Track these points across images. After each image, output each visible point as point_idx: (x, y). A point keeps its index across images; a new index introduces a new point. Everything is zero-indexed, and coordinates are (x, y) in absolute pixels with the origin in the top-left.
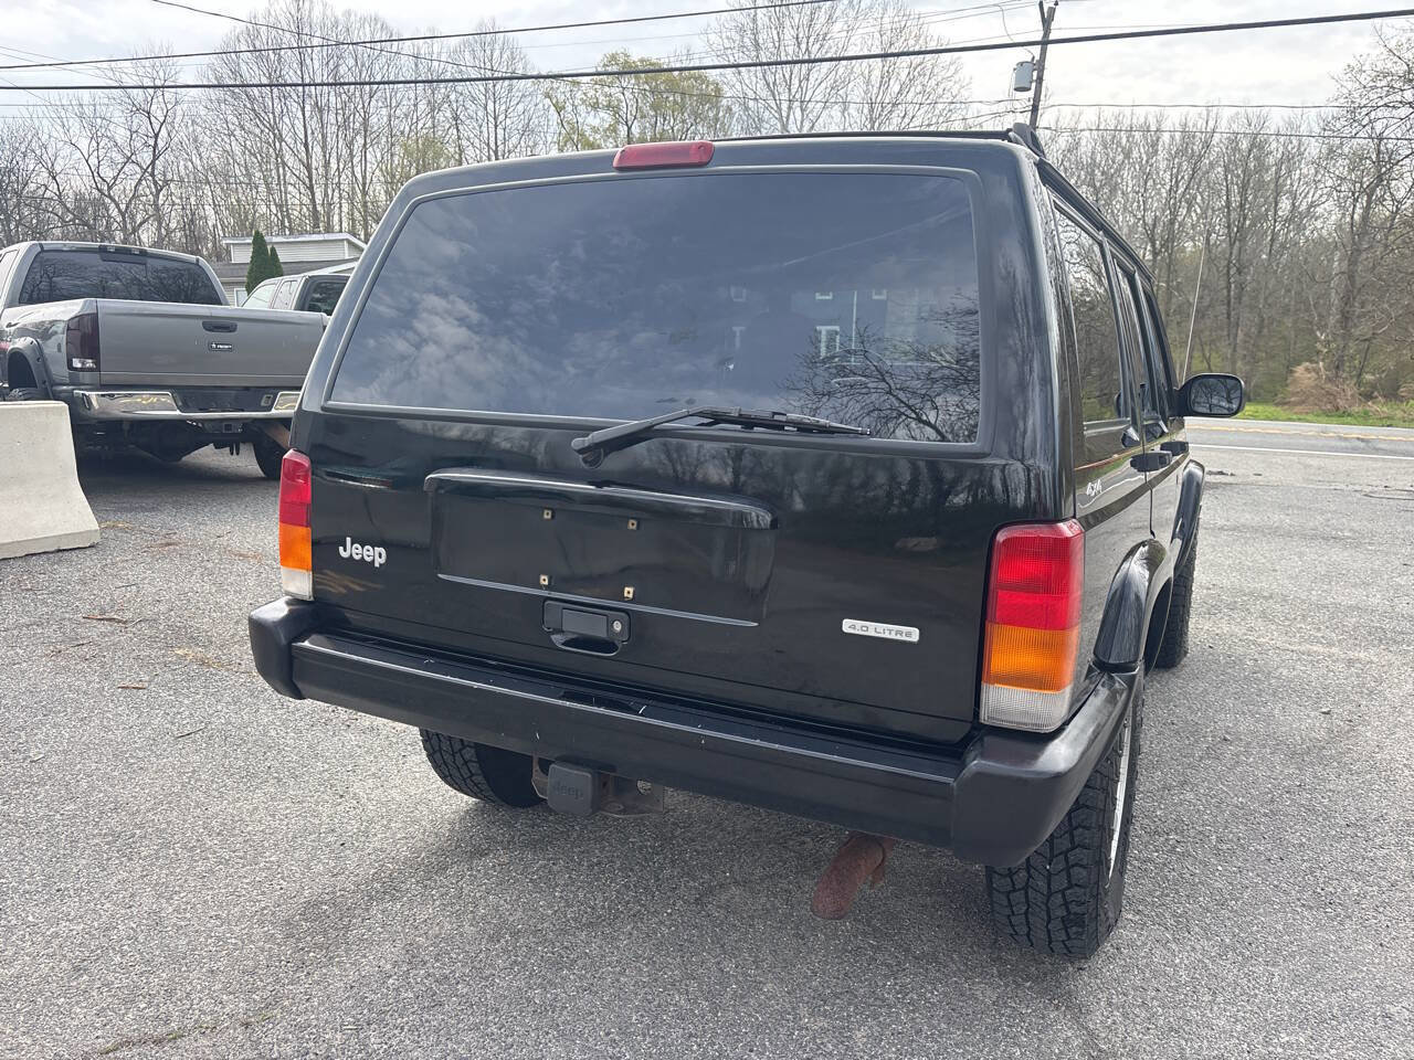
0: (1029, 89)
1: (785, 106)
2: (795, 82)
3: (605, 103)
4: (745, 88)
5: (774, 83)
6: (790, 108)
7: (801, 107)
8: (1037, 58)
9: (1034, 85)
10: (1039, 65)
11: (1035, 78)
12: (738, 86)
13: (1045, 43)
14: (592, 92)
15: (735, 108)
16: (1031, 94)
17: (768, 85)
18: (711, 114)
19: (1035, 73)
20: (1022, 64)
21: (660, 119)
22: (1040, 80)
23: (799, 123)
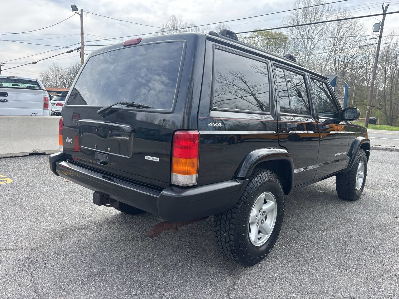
0: (379, 31)
1: (306, 41)
2: (310, 34)
3: (253, 43)
4: (294, 36)
5: (303, 35)
6: (308, 41)
7: (311, 41)
8: (381, 22)
9: (380, 30)
10: (382, 24)
11: (380, 28)
12: (292, 36)
13: (385, 14)
14: (249, 40)
15: (292, 42)
16: (379, 33)
17: (301, 35)
18: (284, 45)
19: (381, 27)
20: (376, 24)
21: (269, 47)
22: (382, 29)
23: (310, 46)
